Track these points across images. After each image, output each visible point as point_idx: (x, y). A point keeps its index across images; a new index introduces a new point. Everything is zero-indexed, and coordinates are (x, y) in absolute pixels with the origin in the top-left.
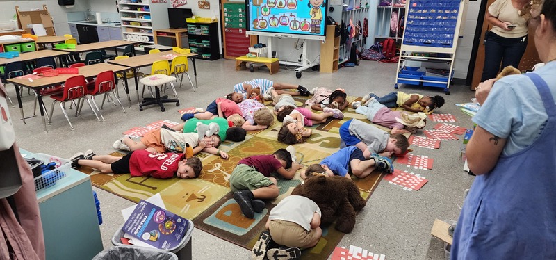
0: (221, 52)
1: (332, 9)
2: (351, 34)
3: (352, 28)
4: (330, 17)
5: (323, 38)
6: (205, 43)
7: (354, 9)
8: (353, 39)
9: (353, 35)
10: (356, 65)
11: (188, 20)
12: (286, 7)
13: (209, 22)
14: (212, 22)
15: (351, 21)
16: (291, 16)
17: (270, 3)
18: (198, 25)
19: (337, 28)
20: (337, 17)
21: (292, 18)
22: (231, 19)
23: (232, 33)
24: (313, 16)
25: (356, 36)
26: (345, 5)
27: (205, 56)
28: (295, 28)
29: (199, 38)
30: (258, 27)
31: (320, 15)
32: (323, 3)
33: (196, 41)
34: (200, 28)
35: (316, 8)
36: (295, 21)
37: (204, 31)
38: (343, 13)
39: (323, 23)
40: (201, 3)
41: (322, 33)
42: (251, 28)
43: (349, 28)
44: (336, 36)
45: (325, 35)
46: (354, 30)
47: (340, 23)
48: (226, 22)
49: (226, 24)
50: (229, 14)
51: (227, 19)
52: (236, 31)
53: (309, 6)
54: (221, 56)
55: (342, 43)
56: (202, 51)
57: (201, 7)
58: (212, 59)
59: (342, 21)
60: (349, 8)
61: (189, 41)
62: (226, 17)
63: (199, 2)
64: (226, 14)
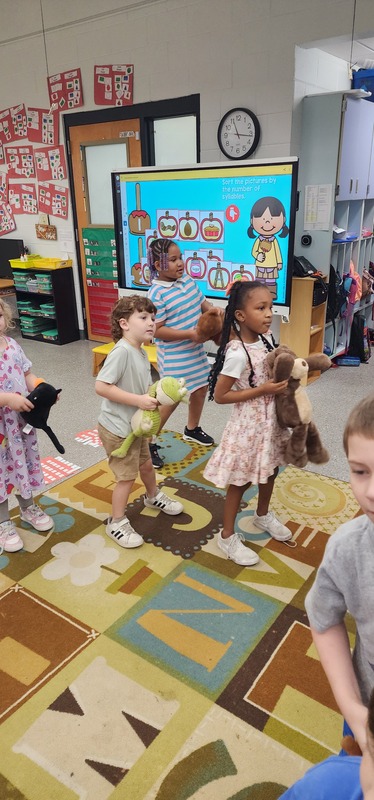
0: (81, 327)
1: (307, 241)
2: (351, 294)
3: (354, 282)
4: (303, 258)
5: (284, 311)
6: (46, 309)
7: (360, 238)
8: (357, 305)
9: (357, 297)
10: (364, 360)
11: (14, 263)
12: (199, 238)
13: (52, 267)
14: (59, 266)
15: (352, 265)
16: (211, 257)
17: (164, 228)
18: (32, 273)
19: (318, 285)
20: (320, 259)
21: (212, 264)
22: (97, 262)
23: (101, 290)
24: (260, 257)
25: (362, 298)
26: (339, 231)
27: (47, 335)
28: (219, 284)
29: (36, 299)
30: (142, 281)
31: (276, 256)
32: (284, 227)
33: (29, 305)
34: (35, 278)
35: (268, 238)
36: (219, 269)
37: (41, 286)
38: (333, 249)
39: (282, 275)
40: (40, 229)
41: (281, 299)
42: (129, 283)
43: (348, 282)
44: (317, 301)
45: (288, 303)
46: (359, 284)
47: (325, 273)
48: (87, 266)
49: (89, 270)
50: (93, 251)
51: (89, 260)
52: (108, 286)
53: (251, 234)
54: (82, 335)
55: (330, 317)
56: (43, 324)
57: (41, 236)
58: (62, 340)
59: (332, 268)
60: (347, 236)
61: (19, 305)
62: (87, 257)
63: (37, 226)
64: (87, 251)
